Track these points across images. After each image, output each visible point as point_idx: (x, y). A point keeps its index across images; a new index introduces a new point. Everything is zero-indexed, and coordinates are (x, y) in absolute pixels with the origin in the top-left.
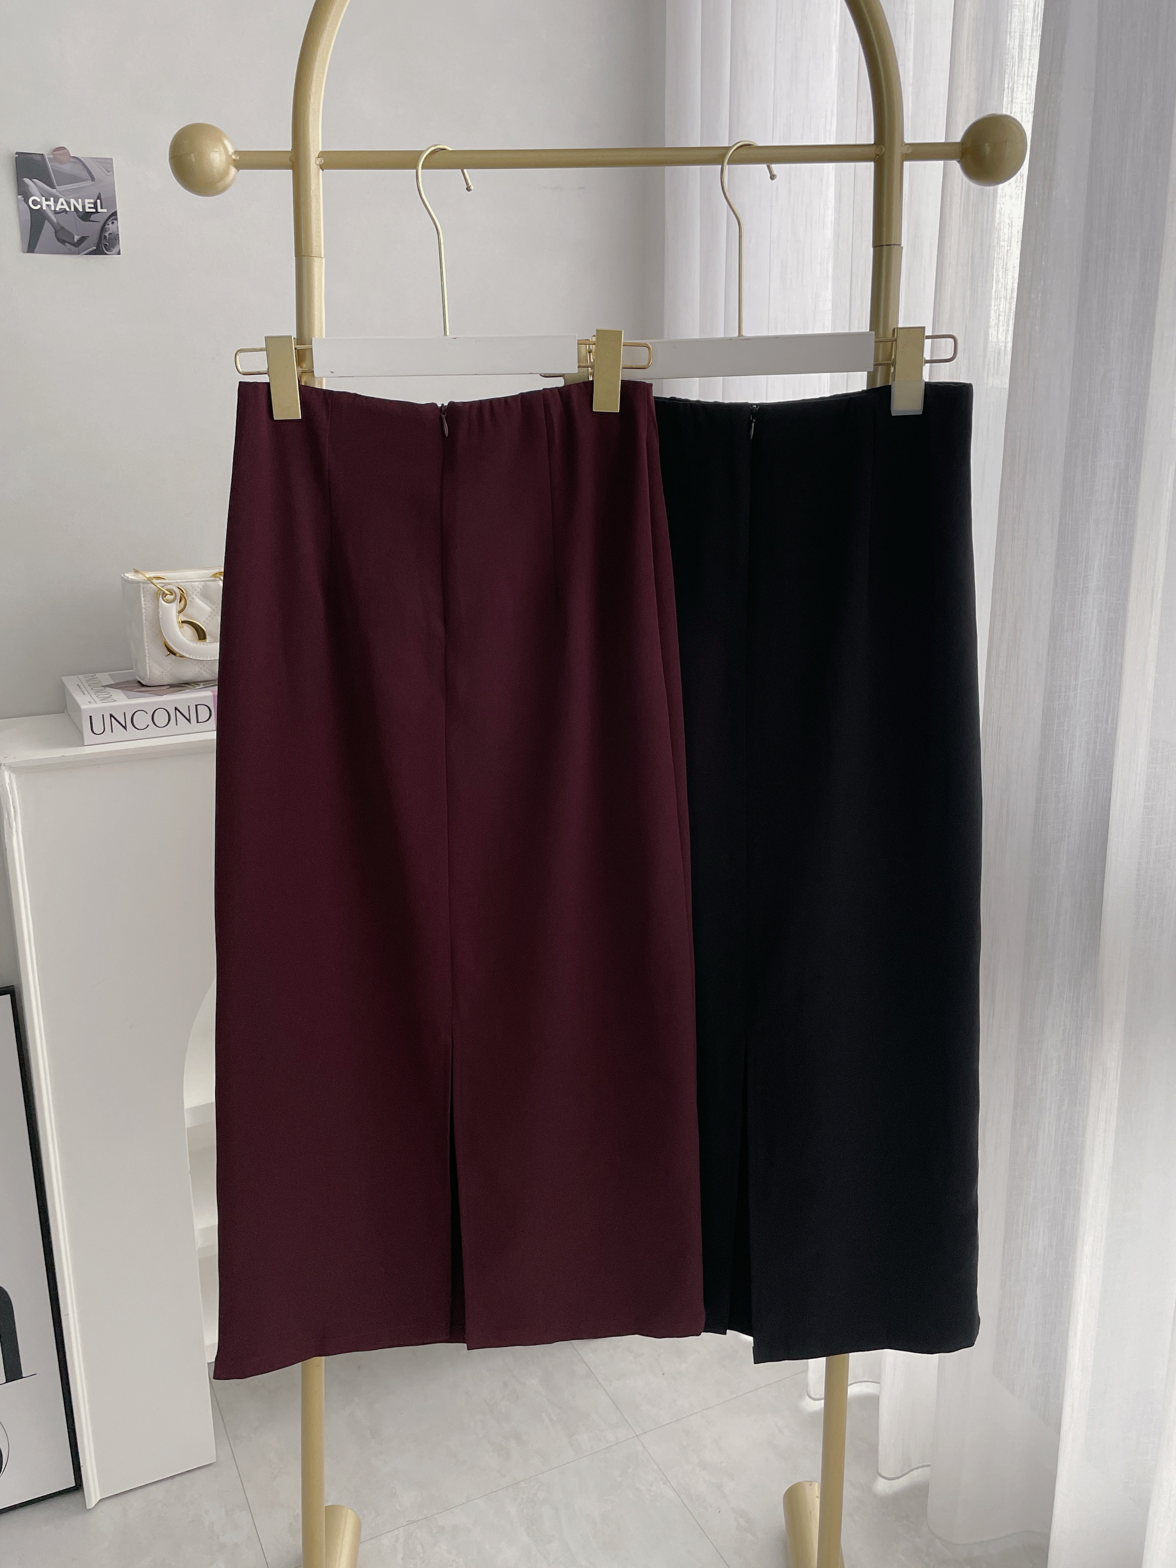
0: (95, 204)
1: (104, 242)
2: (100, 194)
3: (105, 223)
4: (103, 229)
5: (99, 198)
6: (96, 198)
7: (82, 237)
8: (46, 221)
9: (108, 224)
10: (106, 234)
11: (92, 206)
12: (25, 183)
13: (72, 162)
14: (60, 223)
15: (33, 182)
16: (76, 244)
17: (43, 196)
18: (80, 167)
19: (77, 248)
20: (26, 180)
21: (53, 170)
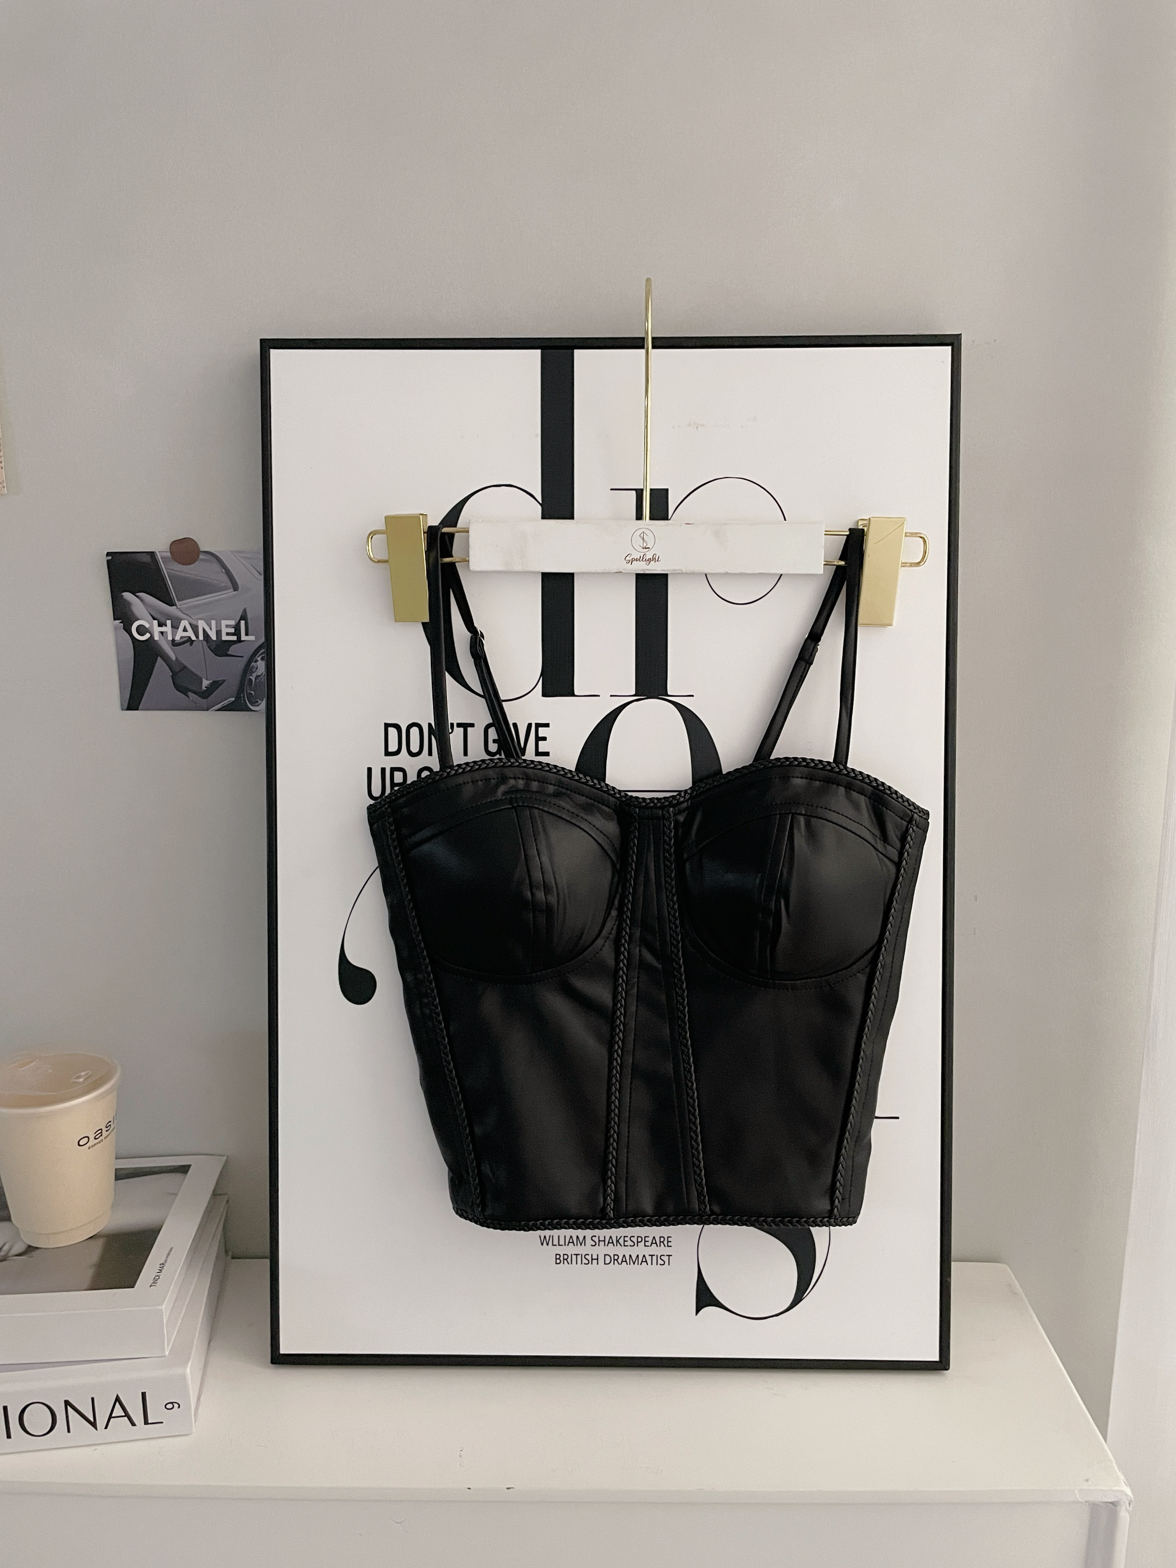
0: (237, 627)
1: (248, 689)
2: (245, 610)
3: (253, 657)
4: (250, 668)
5: (244, 617)
6: (238, 618)
7: (213, 681)
8: (159, 658)
9: (259, 659)
10: (254, 680)
11: (232, 630)
12: (125, 600)
13: (203, 560)
14: (181, 659)
15: (137, 597)
16: (205, 694)
17: (154, 619)
18: (217, 567)
19: (206, 700)
20: (129, 596)
21: (171, 577)
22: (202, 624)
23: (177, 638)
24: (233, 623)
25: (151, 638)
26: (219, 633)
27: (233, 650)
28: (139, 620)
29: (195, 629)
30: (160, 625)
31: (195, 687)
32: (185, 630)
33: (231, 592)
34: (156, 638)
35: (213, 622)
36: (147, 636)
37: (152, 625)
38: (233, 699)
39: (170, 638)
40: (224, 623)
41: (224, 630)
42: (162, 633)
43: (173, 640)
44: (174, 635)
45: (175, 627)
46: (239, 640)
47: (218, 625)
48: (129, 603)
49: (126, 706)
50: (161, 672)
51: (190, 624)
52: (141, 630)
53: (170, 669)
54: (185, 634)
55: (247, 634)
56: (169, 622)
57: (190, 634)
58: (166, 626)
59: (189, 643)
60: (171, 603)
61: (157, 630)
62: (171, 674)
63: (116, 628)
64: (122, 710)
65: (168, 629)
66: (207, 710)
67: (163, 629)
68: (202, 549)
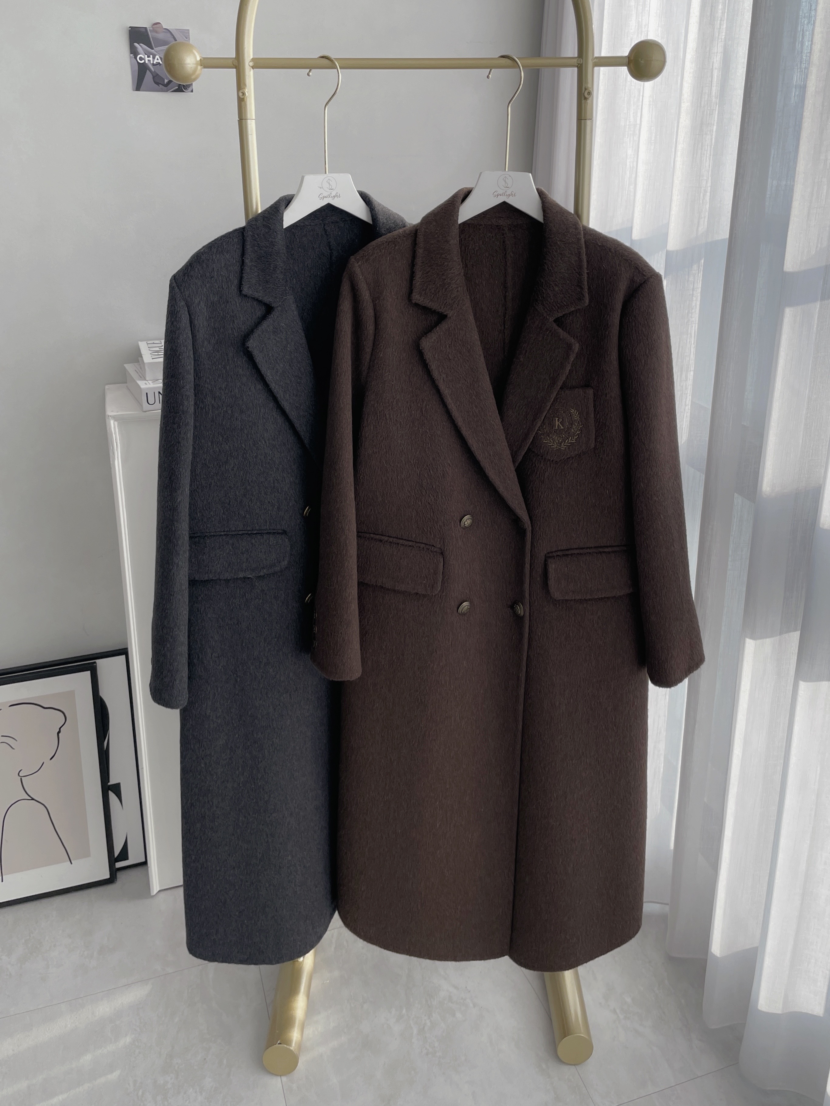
7: (168, 80)
8: (147, 70)
12: (135, 46)
13: (164, 32)
14: (156, 71)
15: (140, 45)
16: (166, 85)
17: (146, 54)
18: (169, 35)
19: (166, 88)
20: (136, 44)
21: (152, 38)
23: (155, 63)
25: (145, 62)
28: (139, 54)
30: (148, 57)
31: (162, 83)
32: (158, 59)
34: (147, 62)
36: (143, 61)
37: (145, 56)
38: (177, 87)
39: (152, 62)
42: (149, 60)
43: (153, 64)
44: (153, 61)
45: (154, 58)
48: (136, 48)
49: (135, 89)
50: (148, 77)
51: (160, 57)
52: (141, 59)
53: (152, 74)
54: (158, 61)
56: (151, 56)
58: (150, 57)
60: (153, 49)
61: (147, 59)
62: (152, 77)
63: (131, 57)
64: (134, 91)
65: (151, 59)
66: (167, 91)
67: (149, 59)
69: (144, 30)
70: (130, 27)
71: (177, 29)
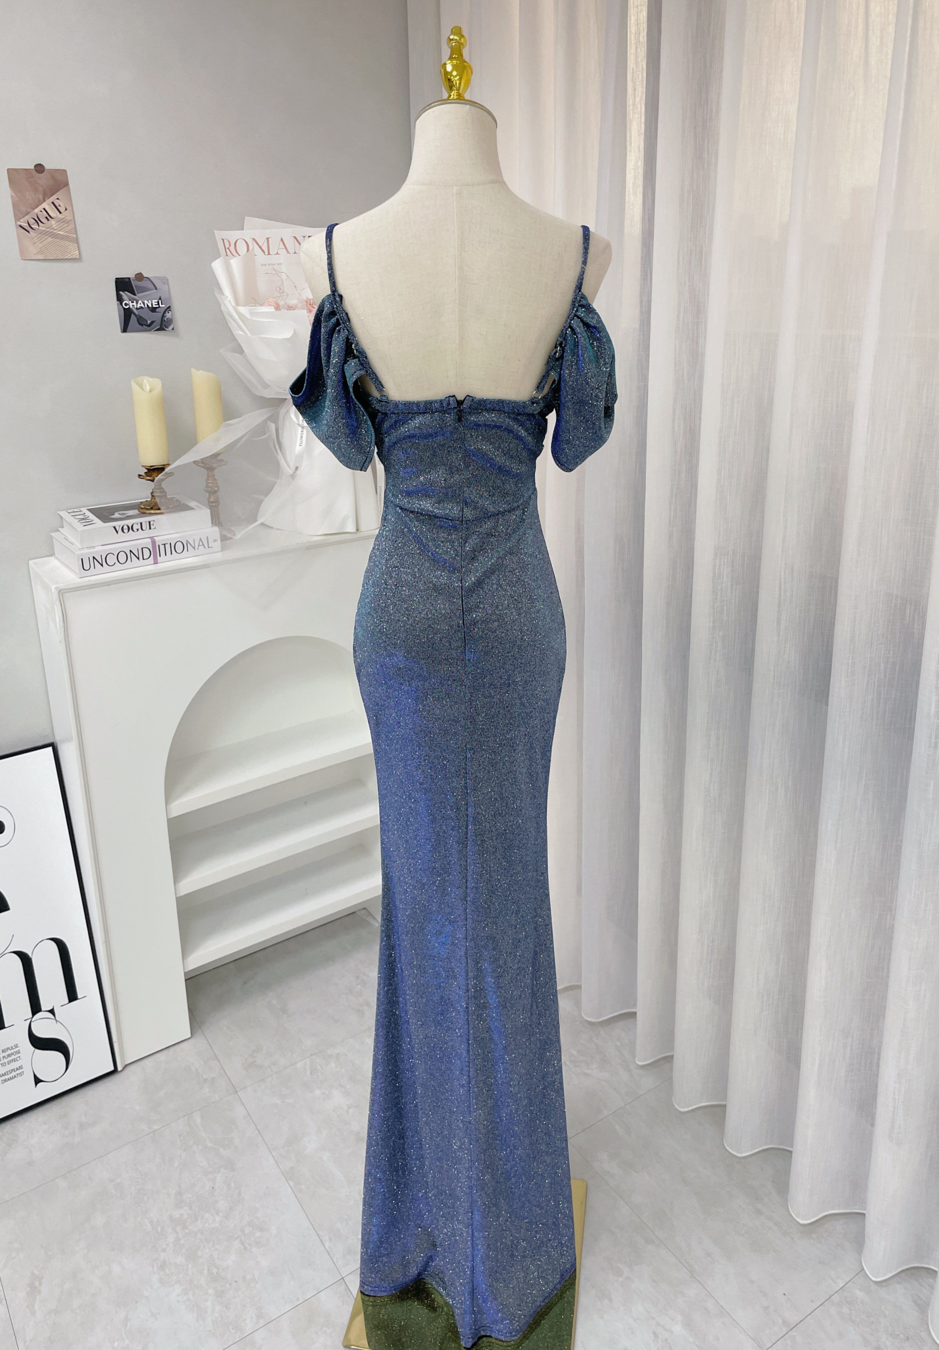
0: (158, 302)
1: (164, 323)
3: (164, 313)
4: (163, 316)
6: (159, 298)
7: (151, 321)
8: (133, 315)
9: (167, 312)
10: (165, 319)
11: (157, 303)
13: (146, 280)
14: (140, 314)
15: (125, 293)
16: (149, 326)
17: (130, 300)
18: (149, 282)
19: (149, 328)
20: (121, 293)
21: (135, 286)
22: (146, 302)
23: (138, 307)
24: (156, 301)
25: (129, 307)
26: (152, 304)
27: (157, 310)
28: (124, 301)
29: (144, 304)
30: (132, 302)
31: (145, 324)
32: (140, 304)
33: (155, 291)
34: (131, 307)
35: (150, 301)
37: (129, 302)
38: (160, 327)
39: (135, 307)
40: (154, 301)
41: (154, 304)
42: (133, 305)
44: (137, 305)
45: (137, 303)
46: (159, 307)
47: (152, 302)
48: (121, 296)
49: (122, 331)
50: (134, 320)
51: (142, 302)
52: (126, 304)
53: (136, 317)
54: (141, 305)
55: (162, 304)
56: (135, 301)
57: (142, 305)
59: (141, 309)
60: (135, 295)
61: (131, 304)
62: (136, 319)
63: (118, 304)
64: (122, 333)
65: (135, 304)
66: (150, 331)
67: (133, 304)
68: (145, 276)
69: (127, 280)
70: (116, 278)
71: (155, 277)
